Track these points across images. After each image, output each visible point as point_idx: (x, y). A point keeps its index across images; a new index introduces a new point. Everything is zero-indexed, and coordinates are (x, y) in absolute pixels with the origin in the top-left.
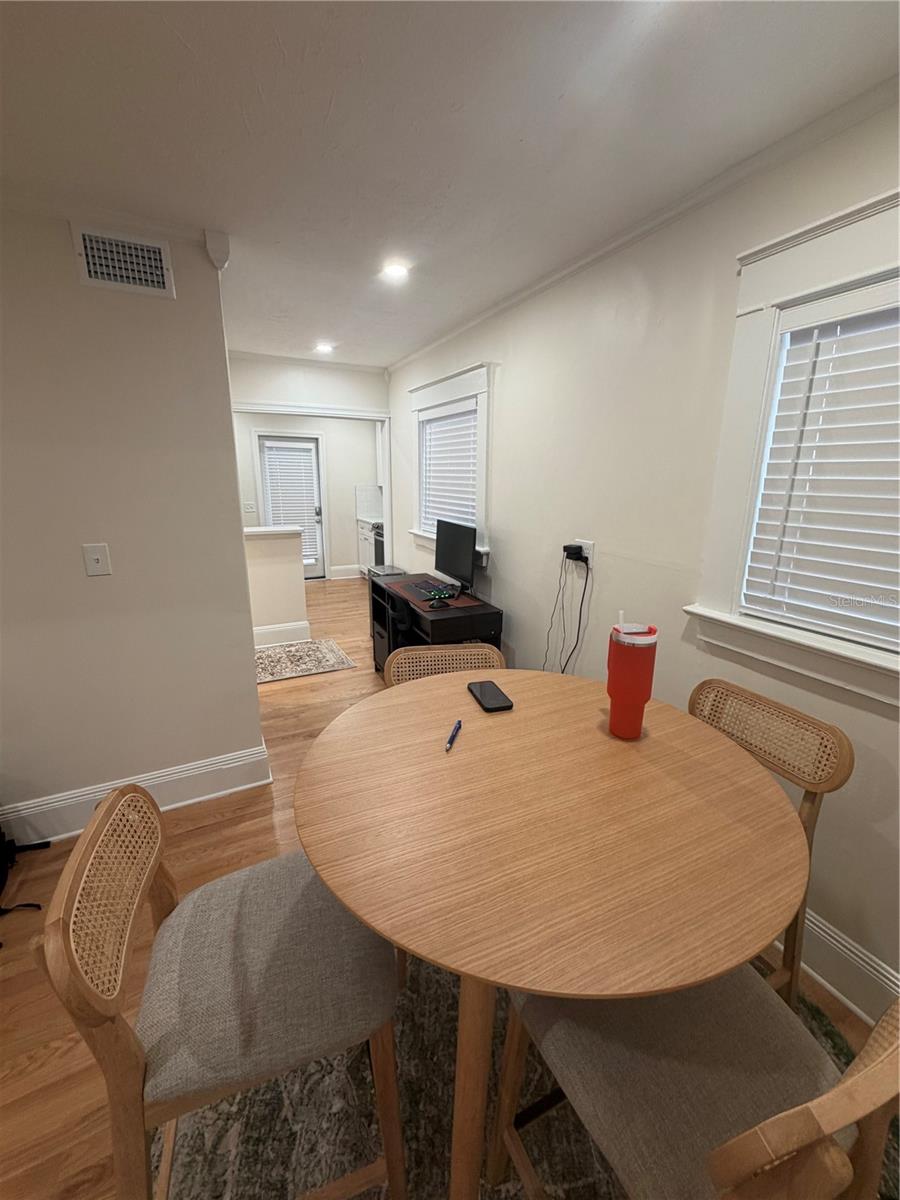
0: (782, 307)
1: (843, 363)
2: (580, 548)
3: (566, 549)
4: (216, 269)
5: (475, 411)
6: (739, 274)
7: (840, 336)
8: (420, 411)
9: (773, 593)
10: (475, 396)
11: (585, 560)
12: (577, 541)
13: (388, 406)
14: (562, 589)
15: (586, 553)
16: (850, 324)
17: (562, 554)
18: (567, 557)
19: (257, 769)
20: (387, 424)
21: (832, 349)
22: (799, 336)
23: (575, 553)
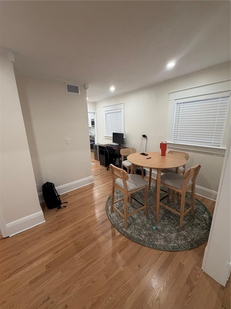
0: (175, 100)
1: (183, 107)
2: (145, 135)
3: (143, 135)
4: (86, 89)
5: (121, 112)
6: (169, 94)
7: (182, 104)
8: (106, 111)
9: (177, 138)
10: (121, 109)
11: (146, 137)
12: (144, 134)
13: (96, 110)
14: (142, 143)
15: (146, 136)
16: (183, 103)
17: (142, 136)
18: (143, 137)
19: (91, 180)
20: (96, 114)
21: (182, 106)
22: (177, 104)
23: (144, 136)
